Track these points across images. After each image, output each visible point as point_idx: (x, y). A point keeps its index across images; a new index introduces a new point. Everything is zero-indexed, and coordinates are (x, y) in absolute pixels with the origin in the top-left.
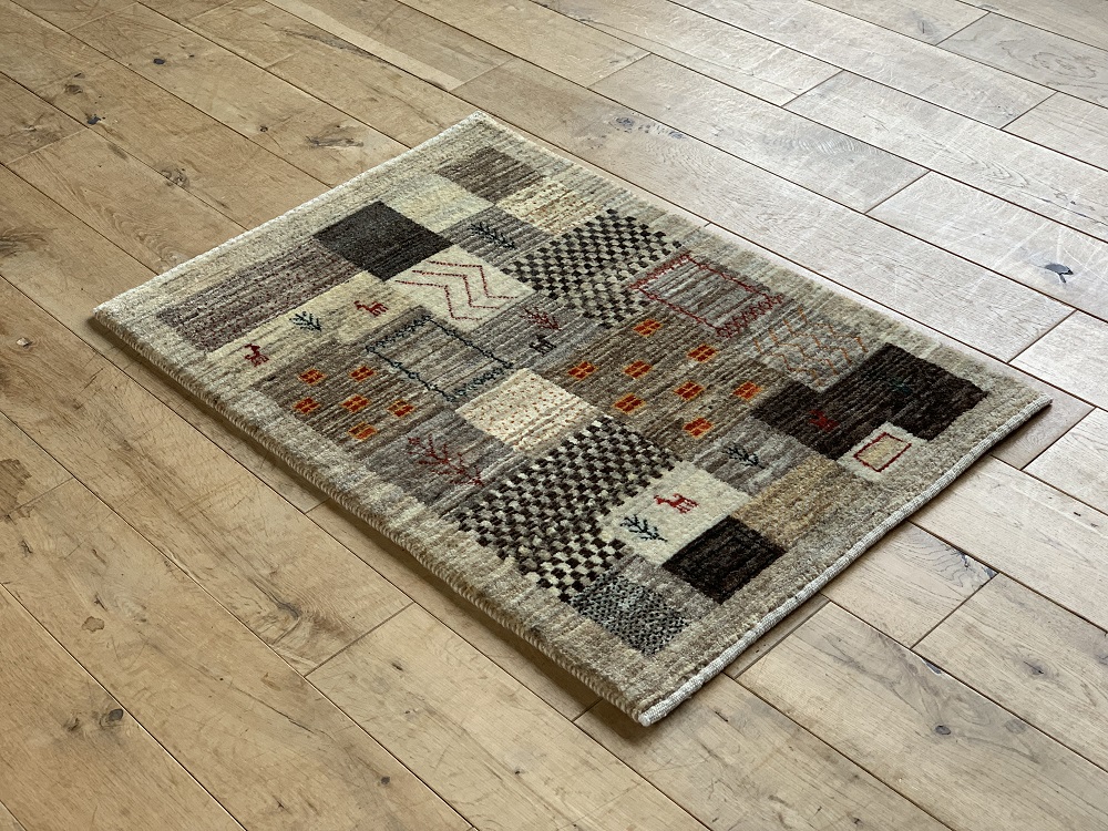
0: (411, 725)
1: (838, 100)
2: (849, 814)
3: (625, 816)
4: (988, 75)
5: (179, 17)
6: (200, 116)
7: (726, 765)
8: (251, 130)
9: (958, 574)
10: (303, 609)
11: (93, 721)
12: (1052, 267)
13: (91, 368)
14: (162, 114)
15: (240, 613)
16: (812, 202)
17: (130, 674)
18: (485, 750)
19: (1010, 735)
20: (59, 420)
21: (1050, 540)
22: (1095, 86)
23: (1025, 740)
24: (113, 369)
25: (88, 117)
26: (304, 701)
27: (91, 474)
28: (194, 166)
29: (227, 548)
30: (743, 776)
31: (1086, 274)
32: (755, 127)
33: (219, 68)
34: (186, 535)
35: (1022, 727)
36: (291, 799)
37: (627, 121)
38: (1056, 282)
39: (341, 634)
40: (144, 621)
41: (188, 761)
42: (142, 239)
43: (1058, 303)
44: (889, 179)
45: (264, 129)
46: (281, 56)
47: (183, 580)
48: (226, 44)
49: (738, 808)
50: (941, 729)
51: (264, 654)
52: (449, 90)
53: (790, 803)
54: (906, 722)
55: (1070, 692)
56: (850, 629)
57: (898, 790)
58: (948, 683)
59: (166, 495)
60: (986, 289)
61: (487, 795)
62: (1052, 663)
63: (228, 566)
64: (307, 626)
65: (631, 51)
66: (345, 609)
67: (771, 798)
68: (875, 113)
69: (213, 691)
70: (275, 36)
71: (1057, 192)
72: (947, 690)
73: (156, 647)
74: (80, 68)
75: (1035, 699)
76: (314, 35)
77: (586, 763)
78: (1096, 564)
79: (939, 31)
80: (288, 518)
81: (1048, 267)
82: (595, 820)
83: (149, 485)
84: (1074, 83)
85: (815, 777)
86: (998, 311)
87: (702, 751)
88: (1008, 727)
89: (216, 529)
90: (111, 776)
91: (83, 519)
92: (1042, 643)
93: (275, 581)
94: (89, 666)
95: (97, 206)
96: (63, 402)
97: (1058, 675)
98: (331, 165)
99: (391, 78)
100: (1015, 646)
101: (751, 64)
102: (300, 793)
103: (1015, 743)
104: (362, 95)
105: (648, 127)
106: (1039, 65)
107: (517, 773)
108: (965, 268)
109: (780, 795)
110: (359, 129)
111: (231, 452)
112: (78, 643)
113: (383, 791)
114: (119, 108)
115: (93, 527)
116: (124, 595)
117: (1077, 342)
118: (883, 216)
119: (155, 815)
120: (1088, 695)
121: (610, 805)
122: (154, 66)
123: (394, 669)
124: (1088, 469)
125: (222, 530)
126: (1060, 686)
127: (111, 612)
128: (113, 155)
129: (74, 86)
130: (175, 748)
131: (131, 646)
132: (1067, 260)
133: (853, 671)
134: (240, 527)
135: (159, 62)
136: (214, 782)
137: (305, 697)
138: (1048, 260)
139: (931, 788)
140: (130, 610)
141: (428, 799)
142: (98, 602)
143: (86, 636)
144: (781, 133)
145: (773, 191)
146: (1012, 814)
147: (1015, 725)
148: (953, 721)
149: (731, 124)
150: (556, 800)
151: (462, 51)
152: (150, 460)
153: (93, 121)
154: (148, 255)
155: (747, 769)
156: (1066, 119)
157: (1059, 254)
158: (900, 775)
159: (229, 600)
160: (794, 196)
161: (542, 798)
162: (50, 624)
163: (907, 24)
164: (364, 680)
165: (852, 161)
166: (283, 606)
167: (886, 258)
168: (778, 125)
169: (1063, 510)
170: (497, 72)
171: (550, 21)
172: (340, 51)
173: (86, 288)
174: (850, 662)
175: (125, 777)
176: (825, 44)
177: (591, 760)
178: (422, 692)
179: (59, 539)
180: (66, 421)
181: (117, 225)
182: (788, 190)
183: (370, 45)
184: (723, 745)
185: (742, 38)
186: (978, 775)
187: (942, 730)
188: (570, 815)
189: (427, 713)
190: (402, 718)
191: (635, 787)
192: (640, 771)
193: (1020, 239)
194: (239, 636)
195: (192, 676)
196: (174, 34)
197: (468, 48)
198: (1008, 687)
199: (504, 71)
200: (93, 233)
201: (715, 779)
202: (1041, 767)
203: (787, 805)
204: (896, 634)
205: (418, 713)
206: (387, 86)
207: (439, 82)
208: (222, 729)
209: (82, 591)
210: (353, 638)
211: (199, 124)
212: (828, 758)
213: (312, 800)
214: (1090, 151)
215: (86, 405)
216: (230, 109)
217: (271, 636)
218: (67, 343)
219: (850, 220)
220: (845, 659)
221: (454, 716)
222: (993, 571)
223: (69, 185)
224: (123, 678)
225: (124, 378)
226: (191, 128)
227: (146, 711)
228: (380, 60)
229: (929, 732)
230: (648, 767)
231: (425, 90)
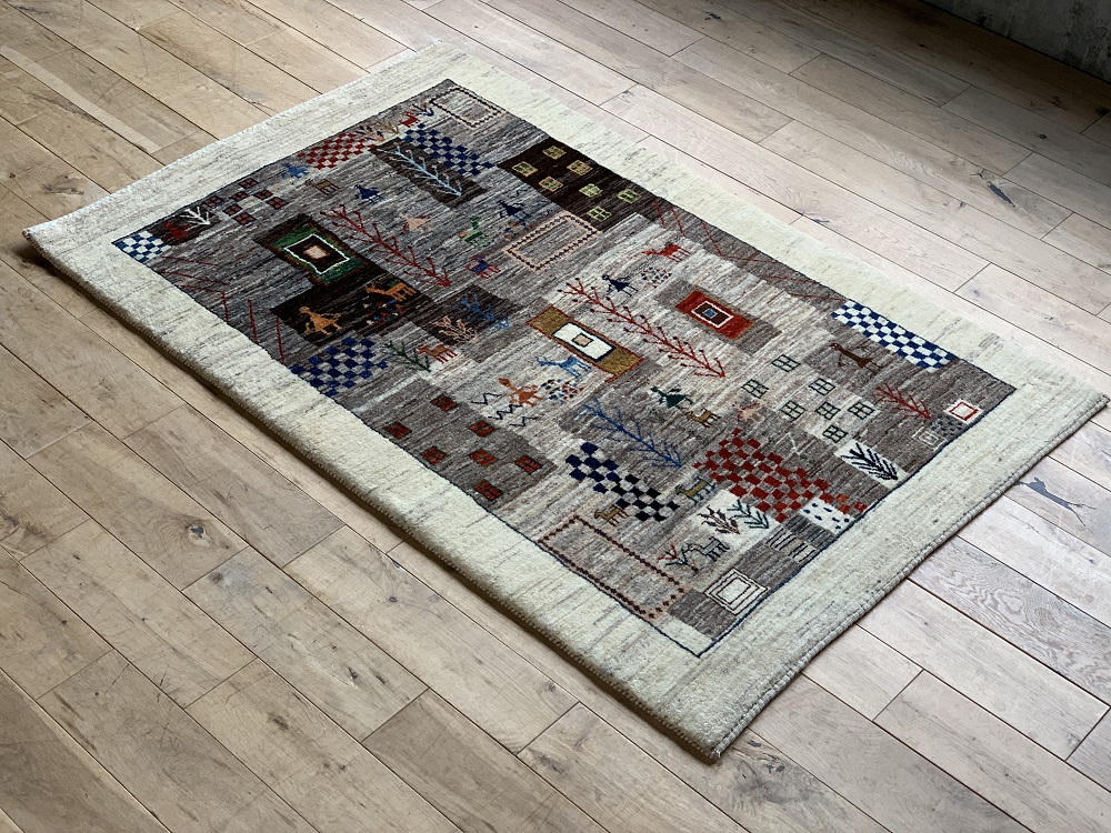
0: (82, 592)
3: (203, 644)
7: (266, 617)
8: (3, 176)
10: (20, 520)
18: (125, 606)
19: (429, 603)
23: (438, 606)
26: (18, 576)
30: (275, 623)
35: (437, 599)
36: (6, 632)
39: (43, 537)
45: (12, 176)
46: (29, 116)
49: (269, 640)
52: (150, 153)
53: (299, 638)
54: (374, 595)
56: (354, 542)
57: (360, 631)
58: (402, 573)
61: (123, 632)
64: (22, 531)
66: (46, 521)
67: (289, 635)
70: (25, 99)
72: (400, 578)
75: (448, 584)
76: (55, 99)
77: (185, 614)
80: (14, 462)
82: (185, 646)
85: (316, 624)
87: (254, 609)
88: (430, 599)
98: (59, 209)
99: (108, 140)
102: (13, 628)
103: (431, 608)
104: (86, 153)
107: (143, 620)
109: (294, 633)
110: (82, 181)
113: (63, 629)
121: (196, 638)
123: (74, 559)
133: (350, 566)
137: (18, 573)
139: (379, 630)
141: (89, 633)
146: (420, 646)
147: (433, 598)
148: (399, 595)
150: (165, 635)
151: (162, 121)
155: (278, 619)
158: (364, 624)
161: (156, 634)
164: (56, 565)
166: (8, 518)
170: (186, 141)
171: (231, 102)
172: (72, 115)
174: (349, 560)
177: (188, 613)
178: (90, 573)
183: (96, 112)
184: (267, 606)
186: (407, 624)
187: (393, 600)
188: (171, 643)
189: (92, 585)
190: (77, 587)
191: (212, 628)
192: (216, 620)
197: (168, 119)
198: (435, 577)
199: (191, 141)
201: (259, 624)
202: (442, 621)
203: (297, 639)
204: (379, 545)
205: (87, 584)
206: (104, 146)
207: (144, 146)
210: (51, 539)
212: (325, 614)
213: (19, 632)
220: (347, 559)
221: (110, 587)
228: (102, 125)
229: (384, 600)
230: (221, 617)
231: (132, 152)
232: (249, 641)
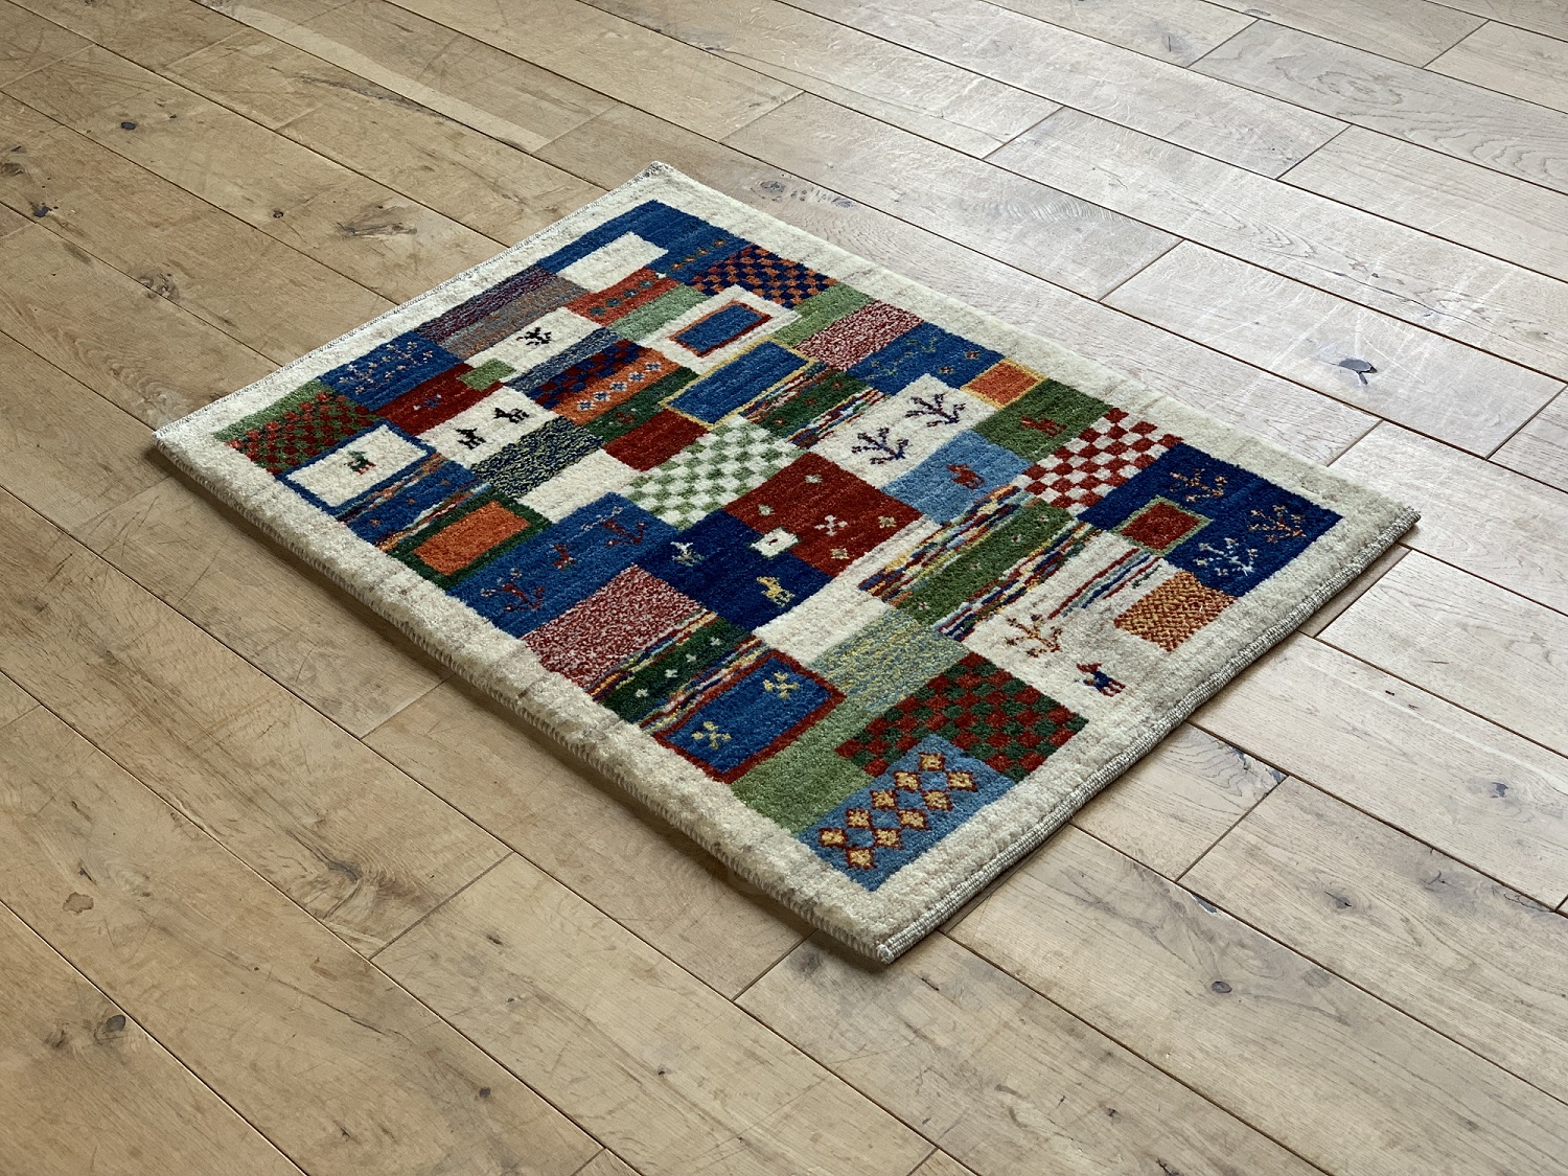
0: (517, 1018)
1: (1058, 148)
2: (1101, 1105)
3: (806, 1123)
4: (1258, 106)
5: (153, 63)
6: (189, 200)
7: (938, 1049)
8: (260, 216)
9: (1235, 779)
10: (363, 868)
11: (85, 1032)
12: (1348, 364)
13: (56, 555)
14: (135, 198)
15: (274, 878)
16: (1027, 288)
17: (131, 967)
18: (617, 1045)
19: (1310, 990)
20: (16, 626)
21: (1354, 729)
22: (1401, 115)
23: (1329, 996)
24: (86, 554)
25: (34, 206)
26: (370, 993)
27: (64, 700)
28: (183, 269)
29: (255, 792)
30: (961, 1061)
31: (1394, 371)
32: (948, 189)
33: (213, 133)
34: (199, 776)
35: (1326, 979)
36: (358, 1124)
37: (776, 185)
38: (1354, 384)
39: (417, 901)
40: (147, 895)
41: (216, 1080)
42: (117, 373)
43: (1359, 412)
44: (1129, 253)
45: (278, 214)
46: (298, 112)
47: (198, 838)
48: (220, 98)
49: (955, 1103)
50: (1219, 987)
51: (313, 932)
52: (532, 151)
53: (1025, 1094)
54: (1173, 978)
55: (1387, 929)
56: (1094, 860)
57: (1165, 1068)
58: (1226, 924)
59: (167, 723)
60: (1261, 397)
61: (621, 1106)
62: (1362, 894)
63: (258, 815)
64: (369, 892)
65: (777, 90)
66: (421, 865)
67: (999, 1088)
68: (1107, 163)
69: (246, 985)
70: (288, 85)
71: (1353, 262)
72: (1225, 934)
73: (164, 929)
74: (19, 139)
75: (1340, 941)
76: (342, 81)
77: (752, 1055)
78: (1415, 759)
79: (1189, 47)
80: (338, 745)
81: (1343, 364)
82: (767, 1130)
83: (144, 711)
84: (1372, 112)
85: (1055, 1057)
86: (1277, 425)
87: (905, 1031)
88: (1307, 979)
89: (238, 765)
90: (113, 1106)
91: (55, 762)
92: (1348, 866)
93: (323, 832)
94: (75, 959)
95: (52, 330)
96: (20, 603)
97: (1370, 907)
98: (373, 261)
99: (450, 137)
100: (1314, 871)
101: (940, 102)
102: (370, 1114)
103: (1317, 1000)
104: (411, 161)
105: (804, 192)
106: (1325, 88)
107: (661, 1073)
108: (1233, 369)
109: (1010, 1084)
110: (410, 210)
111: (254, 661)
112: (58, 929)
113: (483, 1108)
114: (76, 192)
115: (70, 771)
116: (117, 861)
117: (1384, 463)
118: (1123, 304)
119: (176, 1155)
120: (1411, 931)
121: (787, 1109)
122: (122, 132)
123: (489, 944)
124: (1403, 633)
125: (248, 766)
126: (1373, 922)
127: (102, 885)
128: (71, 260)
129: (12, 165)
130: (199, 1063)
131: (131, 930)
132: (1370, 353)
133: (1101, 915)
134: (272, 763)
135: (128, 126)
136: (253, 1107)
137: (371, 987)
138: (1345, 354)
139: (1207, 1064)
140: (127, 881)
141: (544, 1113)
142: (83, 872)
143: (70, 919)
144: (983, 195)
145: (974, 274)
146: (1315, 1094)
147: (1316, 976)
148: (1233, 974)
149: (916, 184)
150: (714, 1107)
151: (545, 97)
152: (144, 676)
153: (41, 212)
154: (126, 394)
155: (966, 1051)
156: (1364, 162)
157: (1357, 345)
158: (1166, 1050)
159: (261, 861)
160: (1003, 280)
161: (695, 1105)
162: (20, 906)
163: (1149, 40)
164: (451, 960)
165: (1078, 230)
166: (336, 866)
167: (1129, 360)
168: (979, 183)
169: (1371, 688)
170: (595, 125)
171: (666, 52)
172: (378, 103)
173: (45, 443)
174: (1098, 903)
175: (133, 1107)
176: (1038, 71)
177: (759, 1051)
178: (529, 973)
179: (25, 790)
180: (26, 628)
181: (81, 355)
182: (995, 273)
183: (421, 94)
184: (933, 1021)
185: (926, 67)
186: (1269, 1044)
187: (1221, 987)
188: (734, 1125)
189: (537, 1001)
190: (503, 1008)
191: (819, 1084)
192: (825, 1062)
193: (1306, 326)
194: (277, 910)
195: (216, 966)
196: (147, 86)
197: (556, 93)
198: (1306, 927)
199: (606, 123)
200: (49, 368)
201: (924, 1068)
202: (1350, 1030)
203: (1020, 1096)
204: (1157, 863)
205: (525, 1000)
206: (446, 149)
207: (517, 141)
208: (260, 1035)
209: (60, 859)
210: (433, 904)
211: (188, 211)
212: (1071, 1032)
213: (387, 1124)
214: (1396, 205)
215: (52, 605)
216: (230, 188)
217: (320, 907)
218: (20, 521)
219: (1080, 310)
220: (1091, 899)
221: (574, 1003)
222: (1281, 773)
223: (13, 303)
224: (122, 973)
225: (103, 566)
226: (178, 217)
227: (154, 1015)
228: (434, 113)
229: (1202, 990)
230: (835, 1056)
231: (498, 153)
232: (912, 1109)
